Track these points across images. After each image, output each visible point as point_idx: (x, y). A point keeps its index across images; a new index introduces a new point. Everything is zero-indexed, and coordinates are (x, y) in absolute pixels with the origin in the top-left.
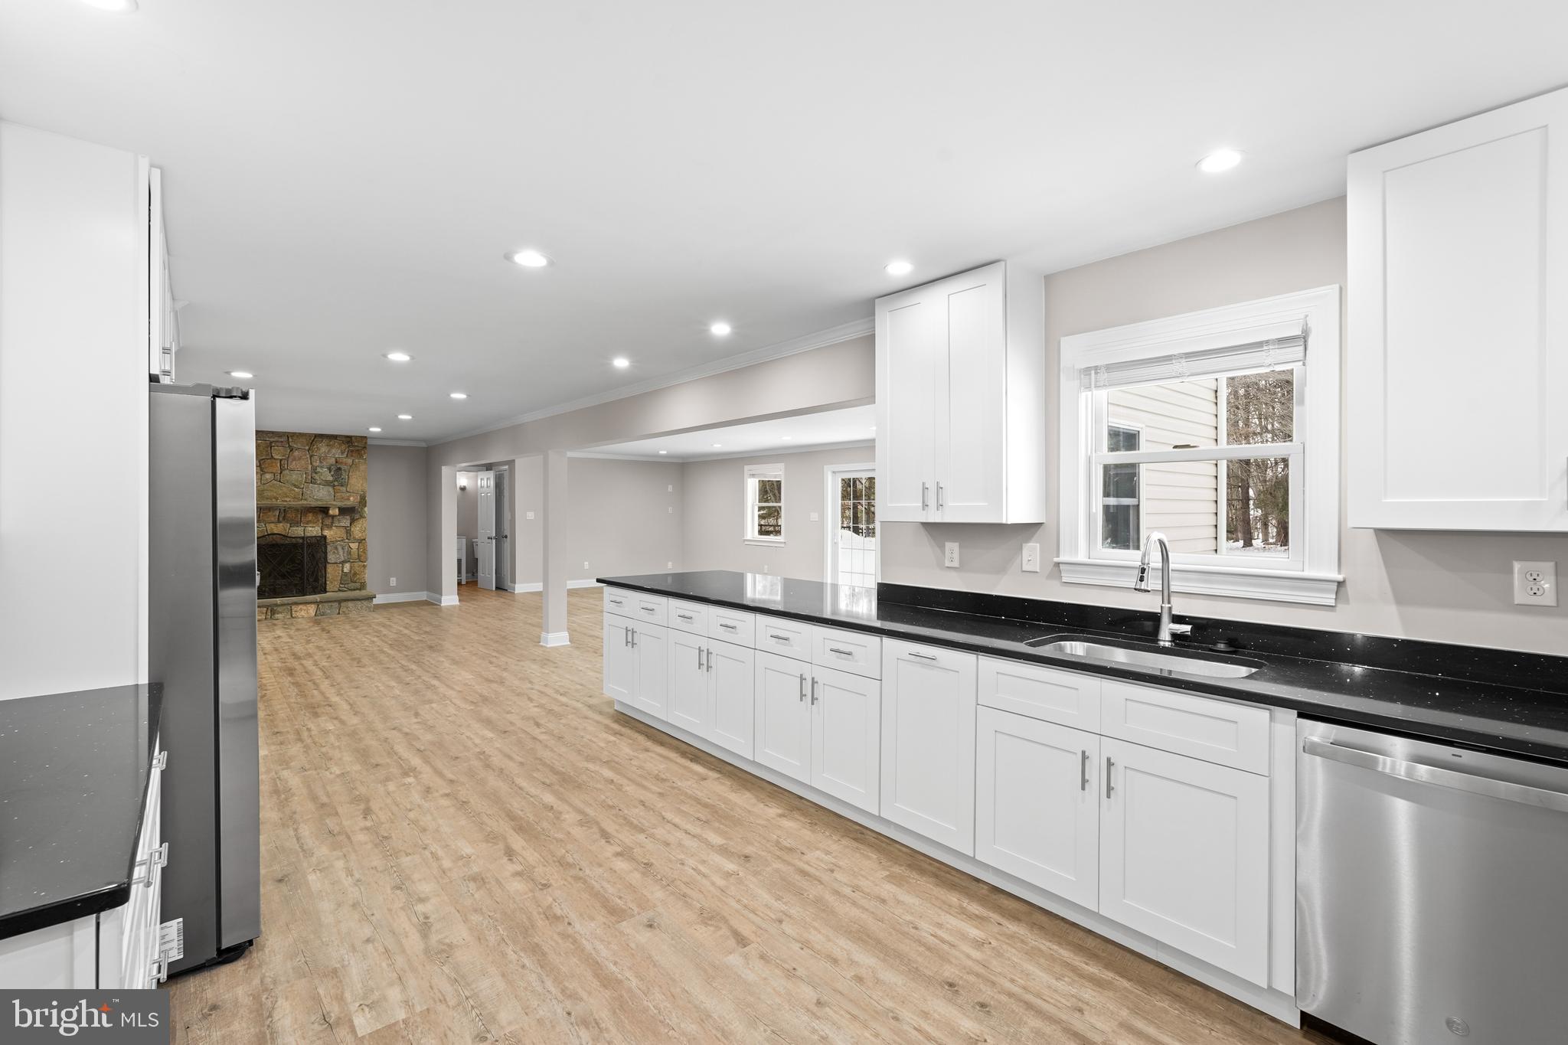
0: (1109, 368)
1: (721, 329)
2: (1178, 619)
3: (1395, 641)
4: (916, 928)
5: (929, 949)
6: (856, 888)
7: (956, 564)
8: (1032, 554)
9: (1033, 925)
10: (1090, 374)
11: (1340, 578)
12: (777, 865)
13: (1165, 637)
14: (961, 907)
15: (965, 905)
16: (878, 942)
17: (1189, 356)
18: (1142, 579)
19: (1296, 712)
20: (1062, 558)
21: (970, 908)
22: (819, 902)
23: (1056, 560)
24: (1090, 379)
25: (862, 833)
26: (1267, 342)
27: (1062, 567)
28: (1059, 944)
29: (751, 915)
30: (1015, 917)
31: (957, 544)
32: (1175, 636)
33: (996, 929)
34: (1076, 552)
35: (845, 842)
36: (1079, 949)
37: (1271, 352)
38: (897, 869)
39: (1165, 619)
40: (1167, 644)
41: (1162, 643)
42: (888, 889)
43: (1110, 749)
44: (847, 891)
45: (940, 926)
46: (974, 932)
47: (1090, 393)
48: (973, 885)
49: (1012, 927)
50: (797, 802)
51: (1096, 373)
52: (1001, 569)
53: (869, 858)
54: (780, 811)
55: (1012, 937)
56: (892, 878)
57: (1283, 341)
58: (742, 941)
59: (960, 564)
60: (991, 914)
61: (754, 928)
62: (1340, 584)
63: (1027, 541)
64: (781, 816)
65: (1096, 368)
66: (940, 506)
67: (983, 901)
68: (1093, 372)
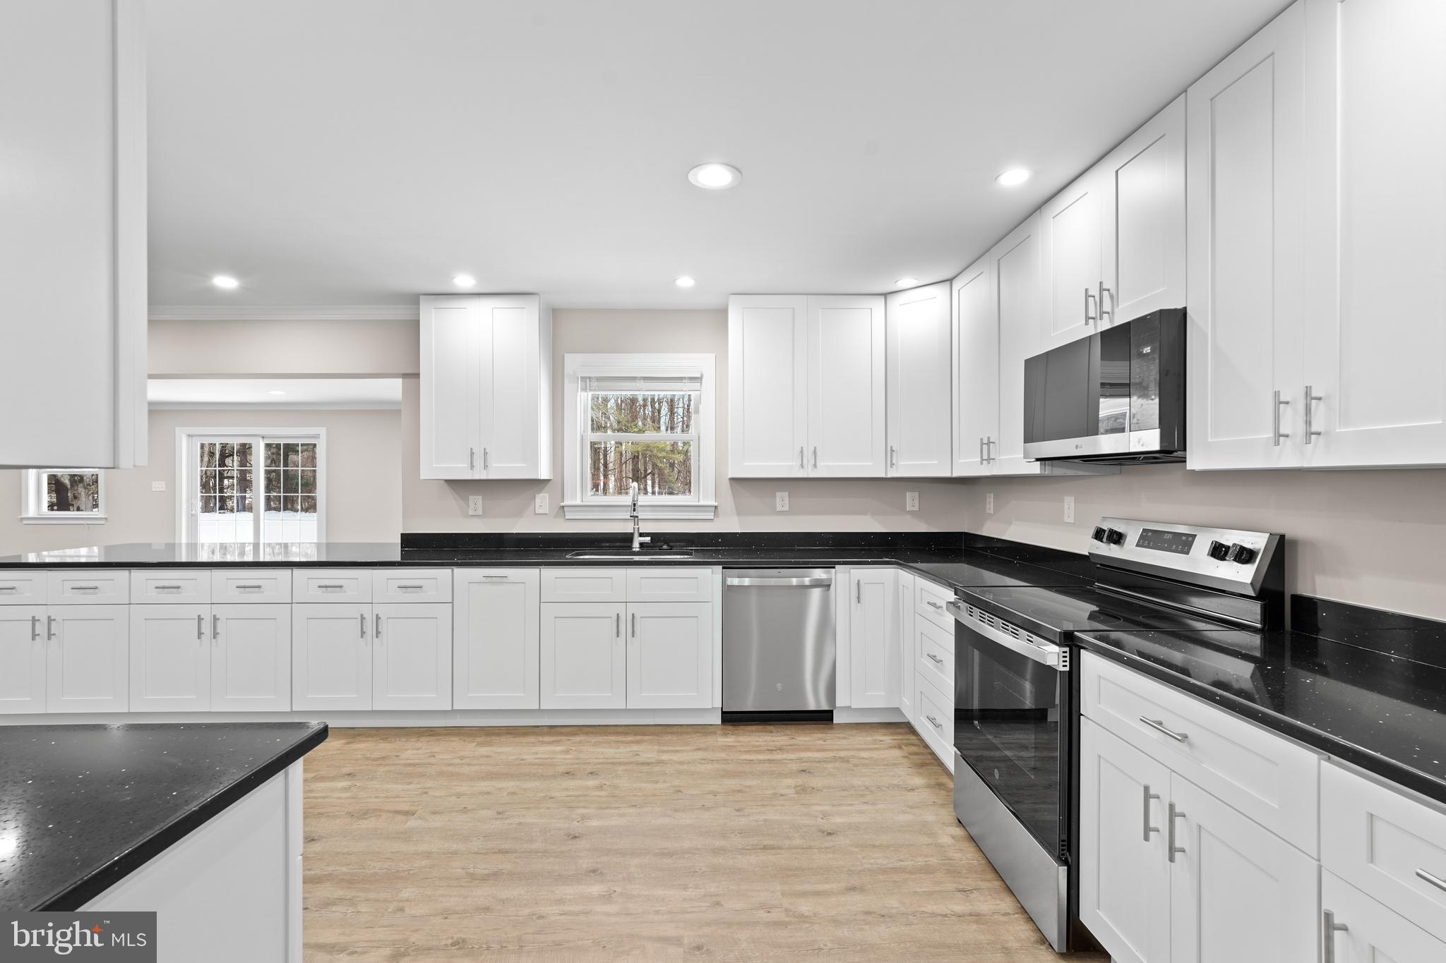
0: (599, 379)
1: (225, 282)
2: (641, 535)
3: (738, 533)
4: (523, 760)
5: (540, 765)
6: (462, 758)
7: (480, 512)
8: (542, 501)
9: (587, 734)
10: (586, 381)
11: (716, 504)
12: (382, 769)
13: (636, 546)
14: (539, 741)
15: (541, 739)
16: (506, 774)
17: (645, 379)
18: (634, 510)
19: (721, 566)
20: (566, 503)
21: (544, 740)
22: (441, 774)
23: (562, 504)
24: (586, 384)
25: (432, 731)
26: (684, 378)
27: (565, 509)
28: (607, 736)
29: (397, 799)
30: (574, 734)
31: (480, 497)
32: (642, 545)
33: (569, 742)
34: (576, 499)
35: (423, 739)
36: (618, 733)
37: (686, 384)
38: (479, 739)
39: (636, 535)
40: (637, 550)
41: (634, 550)
42: (484, 750)
43: (632, 608)
44: (458, 761)
45: (536, 753)
46: (559, 748)
47: (586, 394)
48: (536, 729)
49: (577, 739)
50: (352, 732)
51: (590, 381)
52: (518, 514)
53: (455, 741)
54: (343, 741)
55: (580, 742)
56: (480, 744)
57: (692, 379)
58: (407, 813)
59: (483, 512)
60: (560, 738)
61: (409, 804)
62: (716, 507)
63: (539, 492)
64: (348, 743)
65: (590, 378)
66: (486, 467)
67: (549, 734)
68: (588, 380)
